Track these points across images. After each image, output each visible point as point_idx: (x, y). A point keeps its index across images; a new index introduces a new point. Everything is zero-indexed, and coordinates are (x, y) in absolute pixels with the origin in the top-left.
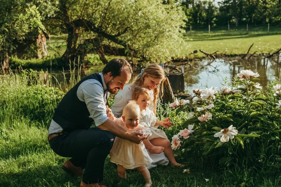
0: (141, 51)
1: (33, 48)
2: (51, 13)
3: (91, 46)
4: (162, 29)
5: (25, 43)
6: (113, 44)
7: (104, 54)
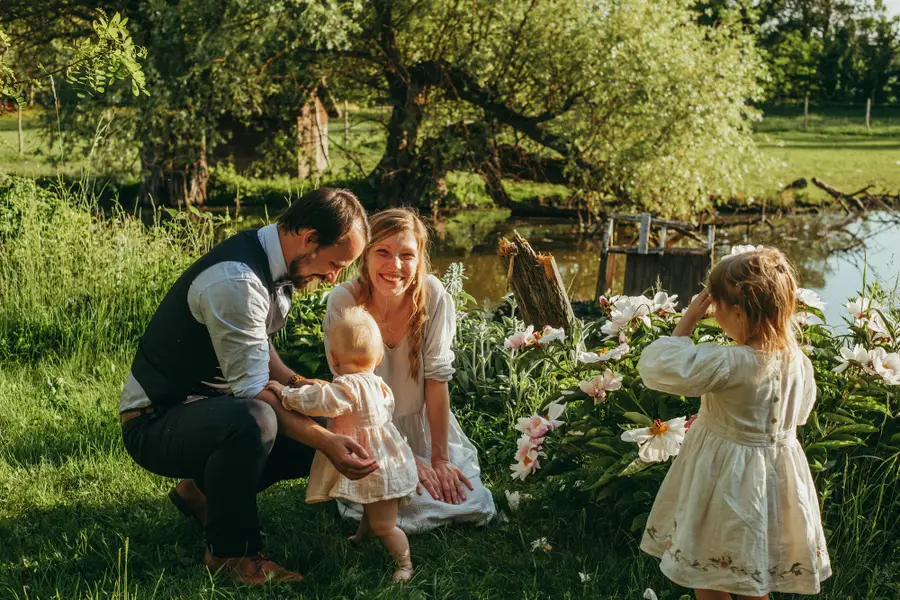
0: (613, 173)
1: (282, 143)
2: (337, 37)
3: (457, 147)
4: (682, 104)
5: (259, 126)
6: (528, 146)
7: (499, 175)
